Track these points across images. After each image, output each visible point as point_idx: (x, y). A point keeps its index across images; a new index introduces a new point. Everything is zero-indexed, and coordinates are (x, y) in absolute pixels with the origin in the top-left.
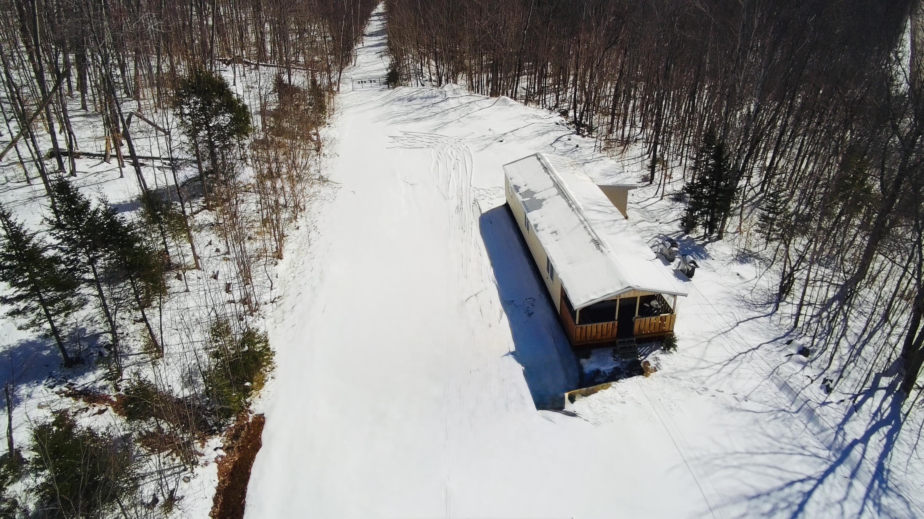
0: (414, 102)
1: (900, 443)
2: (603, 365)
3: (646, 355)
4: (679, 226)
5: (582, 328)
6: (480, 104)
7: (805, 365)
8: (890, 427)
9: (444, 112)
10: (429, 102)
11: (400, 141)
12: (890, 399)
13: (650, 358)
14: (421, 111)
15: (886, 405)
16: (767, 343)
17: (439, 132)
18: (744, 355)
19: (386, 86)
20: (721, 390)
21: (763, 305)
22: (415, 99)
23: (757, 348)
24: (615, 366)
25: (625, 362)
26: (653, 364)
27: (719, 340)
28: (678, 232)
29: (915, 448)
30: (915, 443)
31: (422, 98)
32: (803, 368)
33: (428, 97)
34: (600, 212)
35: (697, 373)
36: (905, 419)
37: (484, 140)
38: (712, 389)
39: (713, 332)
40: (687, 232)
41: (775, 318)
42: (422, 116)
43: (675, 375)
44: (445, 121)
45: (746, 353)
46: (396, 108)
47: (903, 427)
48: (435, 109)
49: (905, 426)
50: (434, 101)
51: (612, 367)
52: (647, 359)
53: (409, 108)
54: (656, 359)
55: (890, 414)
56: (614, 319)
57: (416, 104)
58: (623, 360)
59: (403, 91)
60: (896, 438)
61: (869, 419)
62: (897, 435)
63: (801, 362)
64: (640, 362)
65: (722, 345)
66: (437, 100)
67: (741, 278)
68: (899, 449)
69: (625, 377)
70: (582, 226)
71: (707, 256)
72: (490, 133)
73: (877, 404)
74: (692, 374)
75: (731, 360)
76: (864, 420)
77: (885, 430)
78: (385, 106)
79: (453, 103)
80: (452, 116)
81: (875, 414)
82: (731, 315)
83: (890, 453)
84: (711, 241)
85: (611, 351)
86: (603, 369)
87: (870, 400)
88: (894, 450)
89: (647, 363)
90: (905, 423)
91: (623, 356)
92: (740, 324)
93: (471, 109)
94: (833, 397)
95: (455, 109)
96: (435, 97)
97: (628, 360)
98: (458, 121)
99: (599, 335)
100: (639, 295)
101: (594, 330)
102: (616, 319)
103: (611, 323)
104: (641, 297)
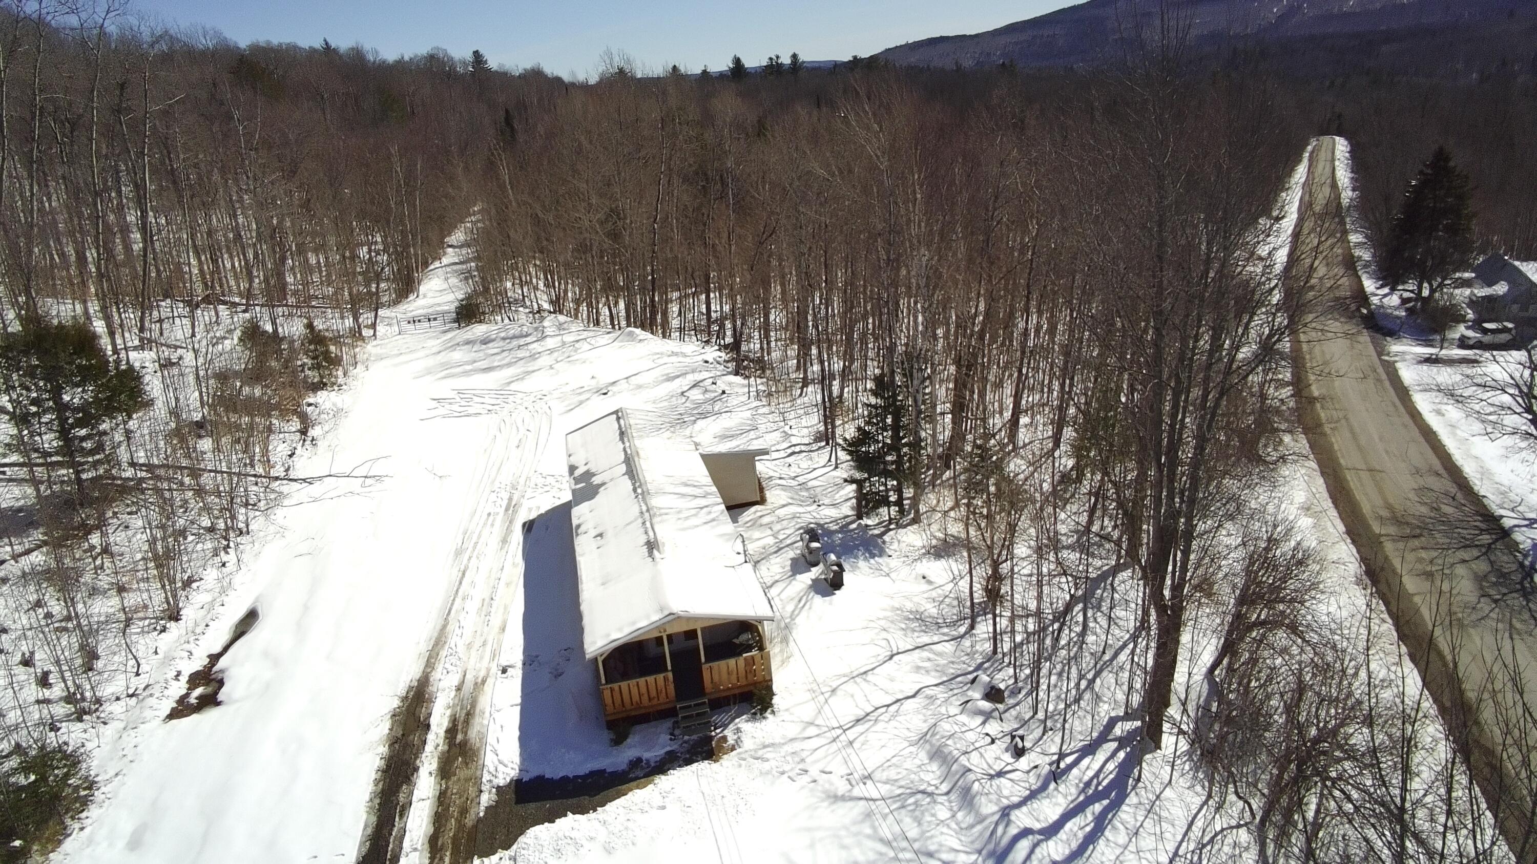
0: (490, 345)
1: (1114, 828)
2: (648, 750)
3: (725, 726)
4: (853, 508)
5: (612, 690)
6: (593, 342)
7: (987, 716)
8: (1106, 802)
9: (533, 357)
10: (515, 343)
11: (448, 406)
12: (1121, 755)
13: (729, 733)
14: (499, 357)
15: (1111, 766)
16: (936, 685)
17: (513, 387)
18: (884, 709)
19: (456, 325)
20: (827, 770)
21: (954, 624)
22: (493, 340)
23: (913, 696)
24: (668, 749)
25: (685, 742)
26: (731, 741)
27: (850, 687)
28: (848, 516)
29: (1136, 833)
30: (1138, 824)
31: (504, 339)
32: (984, 723)
33: (514, 337)
34: (683, 495)
35: (797, 746)
36: (1134, 788)
37: (580, 394)
38: (814, 772)
39: (844, 676)
40: (859, 517)
41: (967, 643)
42: (496, 364)
43: (760, 753)
44: (530, 369)
45: (888, 706)
46: (458, 355)
47: (1127, 801)
48: (521, 354)
49: (1132, 799)
50: (522, 341)
51: (663, 752)
52: (726, 732)
53: (481, 354)
54: (738, 730)
55: (1112, 781)
56: (666, 670)
57: (492, 348)
58: (686, 738)
59: (478, 330)
60: (1111, 820)
61: (1074, 791)
62: (1114, 816)
63: (980, 712)
64: (711, 738)
65: (852, 696)
66: (529, 340)
67: (930, 582)
68: (1111, 838)
69: (680, 766)
70: (640, 521)
71: (882, 552)
72: (593, 382)
73: (1096, 766)
74: (789, 748)
75: (858, 721)
76: (1065, 796)
77: (1098, 807)
78: (442, 354)
79: (550, 343)
80: (545, 360)
81: (1088, 784)
82: (884, 643)
83: (1091, 847)
84: (899, 526)
85: (668, 723)
86: (646, 755)
87: (1086, 762)
88: (1102, 842)
89: (724, 739)
90: (1133, 793)
91: (688, 730)
92: (895, 658)
93: (576, 351)
94: (1024, 763)
95: (551, 351)
96: (526, 336)
97: (695, 737)
98: (551, 367)
99: (645, 698)
100: (698, 626)
101: (635, 691)
102: (669, 668)
103: (661, 677)
104: (703, 629)
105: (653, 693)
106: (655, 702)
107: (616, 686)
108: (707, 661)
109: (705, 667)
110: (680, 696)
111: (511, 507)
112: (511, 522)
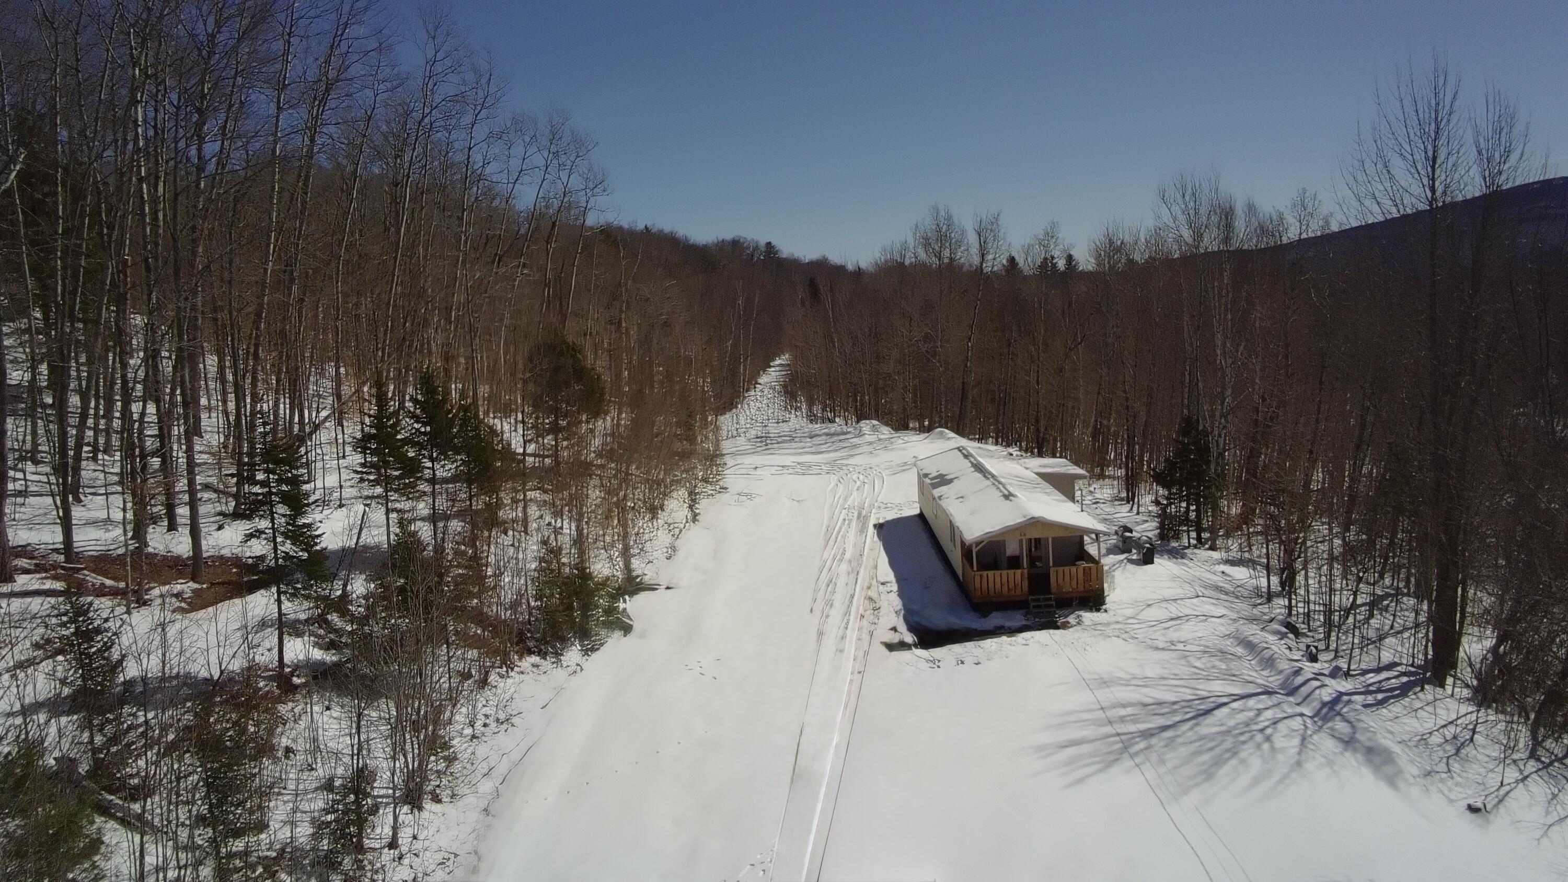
0: (815, 439)
3: (1068, 615)
5: (981, 576)
9: (855, 446)
10: (836, 438)
13: (1071, 619)
17: (845, 462)
18: (1193, 617)
24: (1024, 623)
25: (1037, 622)
26: (1073, 623)
35: (1122, 626)
44: (854, 453)
48: (843, 444)
50: (842, 437)
51: (1020, 624)
52: (1068, 619)
54: (1079, 616)
56: (1023, 569)
57: (817, 440)
58: (1037, 619)
64: (1057, 620)
66: (848, 436)
74: (1116, 626)
75: (1172, 619)
79: (868, 438)
80: (864, 449)
85: (1023, 611)
89: (1067, 622)
91: (1038, 615)
93: (890, 444)
95: (869, 444)
96: (846, 433)
97: (1043, 620)
98: (871, 453)
99: (1005, 589)
100: (1049, 535)
101: (998, 580)
102: (1025, 566)
103: (1019, 572)
104: (1053, 539)
105: (1012, 585)
106: (1012, 593)
107: (985, 573)
108: (1054, 565)
109: (1052, 570)
110: (1032, 591)
111: (862, 519)
112: (864, 524)
